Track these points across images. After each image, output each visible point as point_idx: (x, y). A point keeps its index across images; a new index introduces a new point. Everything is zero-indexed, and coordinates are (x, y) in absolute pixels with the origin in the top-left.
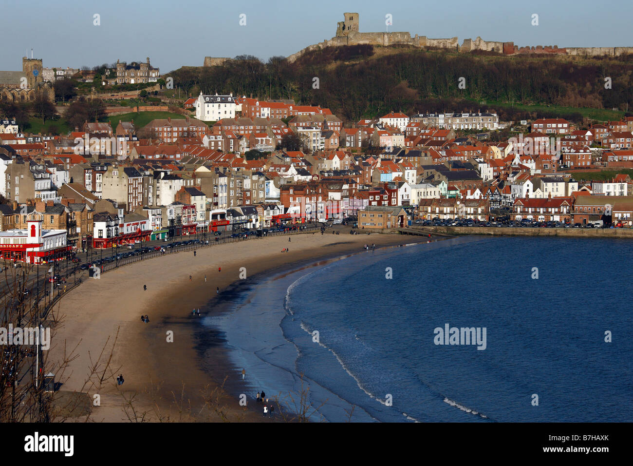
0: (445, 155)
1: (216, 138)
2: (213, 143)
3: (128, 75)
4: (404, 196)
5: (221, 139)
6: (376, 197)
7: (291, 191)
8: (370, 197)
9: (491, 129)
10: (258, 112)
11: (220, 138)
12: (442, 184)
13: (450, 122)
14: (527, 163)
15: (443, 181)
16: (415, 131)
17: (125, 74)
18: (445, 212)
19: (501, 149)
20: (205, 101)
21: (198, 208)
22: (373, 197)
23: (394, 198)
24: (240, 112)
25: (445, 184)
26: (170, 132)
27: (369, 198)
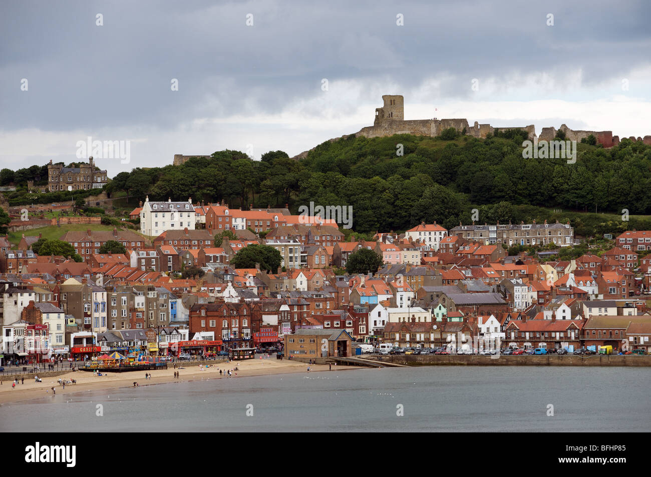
0: (470, 275)
1: (148, 254)
2: (143, 261)
3: (64, 180)
4: (378, 323)
5: (155, 255)
6: (335, 322)
7: (203, 313)
8: (326, 323)
9: (562, 246)
10: (227, 223)
11: (153, 254)
12: (438, 308)
13: (505, 236)
14: (584, 285)
15: (440, 305)
16: (451, 248)
17: (59, 179)
18: (418, 339)
19: (559, 269)
20: (153, 209)
21: (53, 329)
22: (329, 323)
23: (362, 324)
24: (205, 224)
25: (442, 307)
26: (90, 248)
27: (324, 323)
